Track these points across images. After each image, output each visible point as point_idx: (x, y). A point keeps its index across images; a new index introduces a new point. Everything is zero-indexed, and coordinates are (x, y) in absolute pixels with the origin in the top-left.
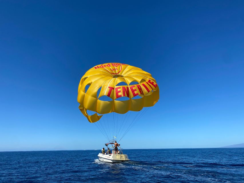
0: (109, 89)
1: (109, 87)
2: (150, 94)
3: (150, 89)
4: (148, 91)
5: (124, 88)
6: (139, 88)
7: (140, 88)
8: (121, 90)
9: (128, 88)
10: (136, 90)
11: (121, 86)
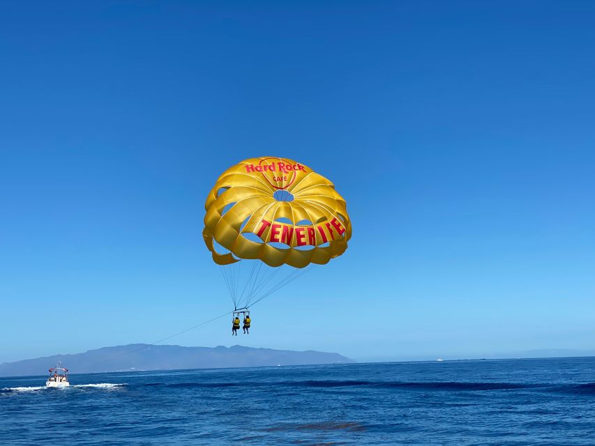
0: (262, 223)
1: (263, 221)
2: (327, 245)
3: (329, 238)
4: (325, 241)
5: (286, 229)
6: (310, 233)
7: (312, 233)
8: (280, 230)
9: (292, 230)
10: (303, 236)
11: (282, 224)
